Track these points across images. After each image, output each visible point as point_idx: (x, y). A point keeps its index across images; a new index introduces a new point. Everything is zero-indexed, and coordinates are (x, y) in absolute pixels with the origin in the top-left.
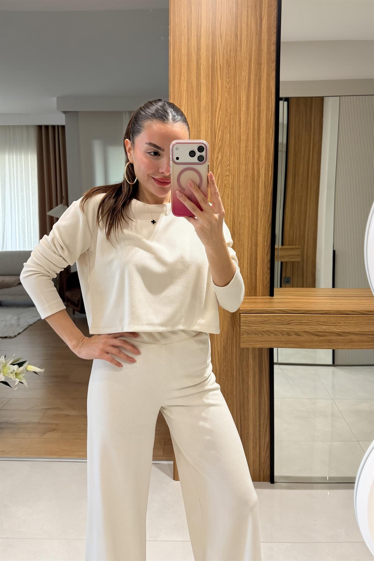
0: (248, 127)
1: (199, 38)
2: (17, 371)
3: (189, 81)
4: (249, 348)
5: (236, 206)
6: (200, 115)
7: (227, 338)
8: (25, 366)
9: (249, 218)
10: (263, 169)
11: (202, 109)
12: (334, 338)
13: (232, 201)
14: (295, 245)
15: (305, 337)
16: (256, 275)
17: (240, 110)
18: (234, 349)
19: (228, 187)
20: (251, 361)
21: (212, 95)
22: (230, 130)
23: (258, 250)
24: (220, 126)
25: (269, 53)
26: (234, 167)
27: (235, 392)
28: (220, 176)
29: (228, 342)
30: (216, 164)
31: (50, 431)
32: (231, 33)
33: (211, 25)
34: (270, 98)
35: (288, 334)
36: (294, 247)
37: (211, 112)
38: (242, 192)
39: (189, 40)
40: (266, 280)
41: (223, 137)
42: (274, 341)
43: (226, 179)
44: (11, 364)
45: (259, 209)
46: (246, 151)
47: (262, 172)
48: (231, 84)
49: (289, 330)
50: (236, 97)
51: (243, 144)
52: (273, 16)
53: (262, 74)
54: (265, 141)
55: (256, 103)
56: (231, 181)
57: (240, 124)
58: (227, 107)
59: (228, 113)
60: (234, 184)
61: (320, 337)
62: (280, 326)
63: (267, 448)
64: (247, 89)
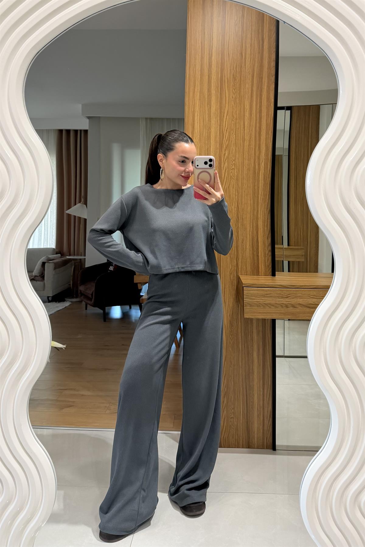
0: (250, 130)
1: (210, 56)
3: (201, 92)
4: (252, 319)
5: (240, 195)
6: (210, 119)
7: (233, 314)
9: (251, 204)
10: (263, 163)
11: (212, 115)
13: (237, 190)
14: (300, 246)
15: (300, 309)
16: (258, 256)
17: (244, 116)
18: (239, 324)
19: (234, 179)
20: (255, 336)
21: (221, 103)
22: (236, 132)
23: (259, 234)
24: (227, 129)
25: (269, 68)
26: (239, 162)
27: (240, 364)
28: (227, 169)
29: (234, 317)
30: (224, 159)
32: (237, 52)
33: (220, 45)
34: (270, 106)
35: (287, 306)
37: (220, 117)
38: (245, 183)
39: (202, 58)
40: (268, 261)
41: (230, 137)
42: (274, 313)
43: (232, 172)
45: (259, 198)
46: (249, 148)
47: (262, 165)
48: (237, 94)
49: (288, 302)
50: (241, 105)
51: (247, 143)
52: (272, 39)
53: (263, 87)
54: (265, 141)
55: (258, 111)
56: (236, 174)
57: (244, 128)
58: (233, 113)
59: (234, 118)
60: (238, 176)
61: (311, 308)
62: (280, 300)
63: (270, 416)
64: (250, 98)
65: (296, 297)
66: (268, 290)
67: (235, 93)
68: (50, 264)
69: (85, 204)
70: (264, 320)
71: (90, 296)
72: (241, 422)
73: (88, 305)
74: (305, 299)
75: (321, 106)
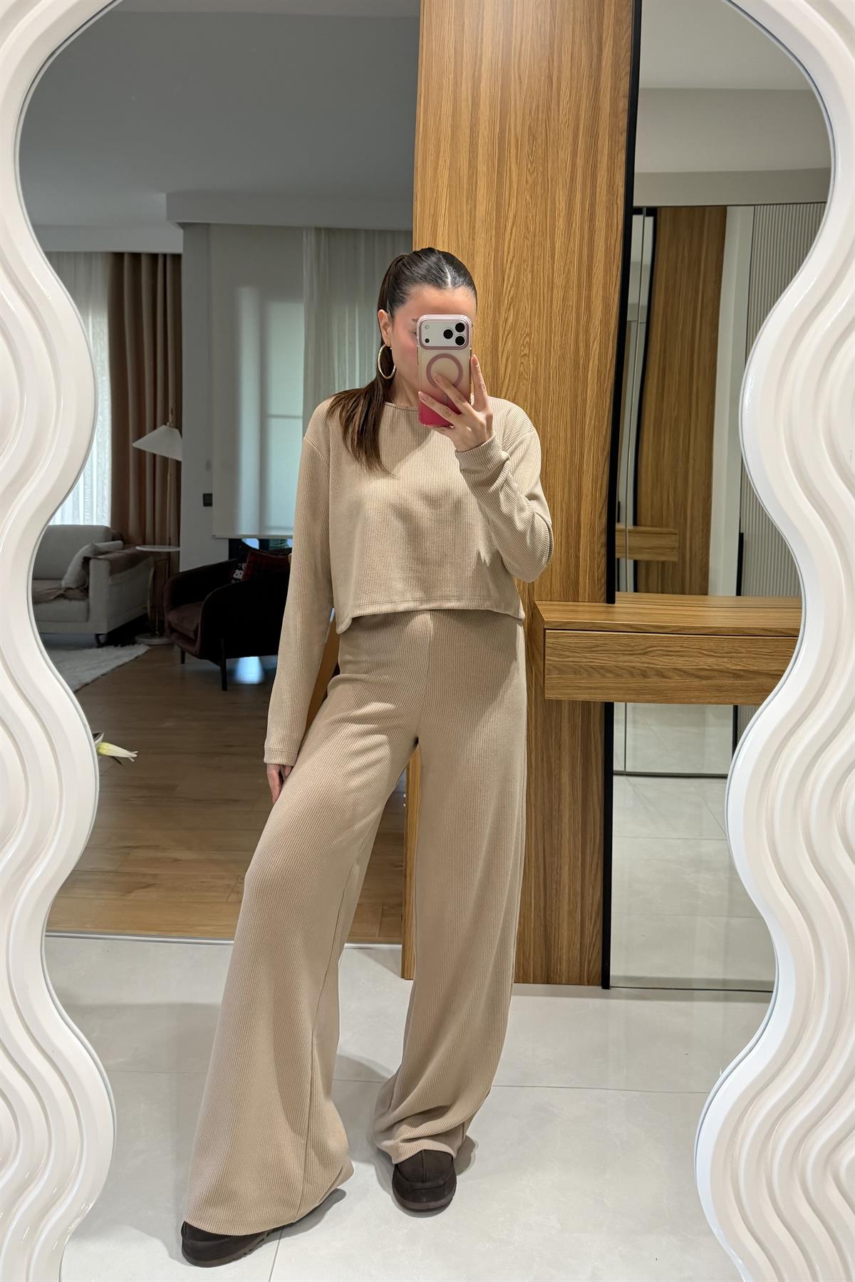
0: (568, 261)
1: (476, 81)
3: (453, 168)
4: (561, 702)
10: (596, 342)
11: (478, 224)
12: (727, 682)
13: (534, 406)
14: (667, 526)
15: (676, 681)
16: (577, 557)
17: (553, 227)
19: (527, 379)
20: (566, 737)
21: (499, 196)
22: (533, 266)
23: (583, 507)
24: (513, 257)
25: (614, 114)
26: (539, 339)
28: (511, 356)
30: (505, 331)
31: (141, 889)
32: (541, 73)
33: (500, 55)
34: (615, 205)
35: (644, 674)
36: (664, 530)
37: (496, 228)
38: (553, 388)
39: (456, 84)
40: (599, 567)
41: (518, 279)
43: (522, 363)
45: (585, 424)
46: (563, 307)
47: (594, 349)
48: (537, 174)
49: (646, 665)
50: (546, 200)
51: (558, 294)
52: (624, 41)
53: (599, 158)
54: (601, 290)
55: (586, 216)
56: (532, 366)
57: (553, 255)
58: (529, 222)
59: (529, 233)
60: (537, 373)
61: (702, 679)
62: (626, 658)
63: (597, 914)
64: (568, 185)
66: (600, 636)
67: (533, 172)
68: (101, 562)
69: (177, 428)
70: (586, 705)
71: (192, 635)
72: (532, 926)
73: (187, 655)
74: (689, 659)
75: (728, 208)
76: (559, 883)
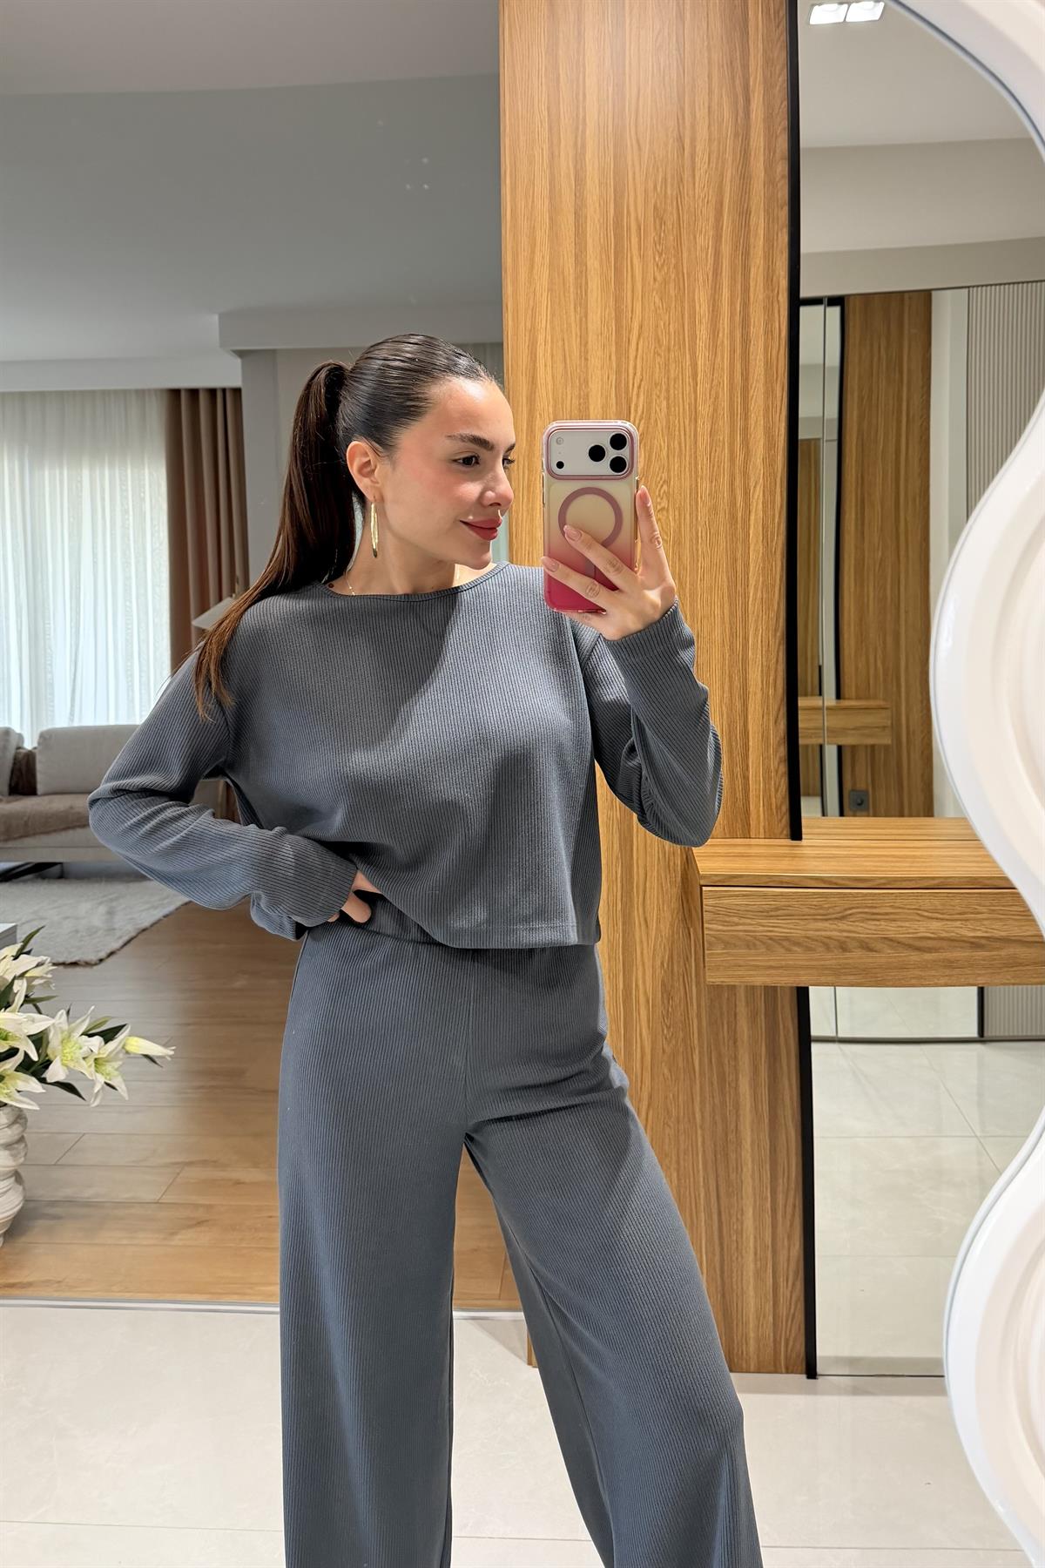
0: (715, 382)
1: (579, 151)
2: (99, 1053)
3: (554, 266)
4: (734, 986)
5: (687, 590)
6: (586, 352)
7: (671, 957)
8: (123, 1040)
9: (723, 622)
10: (758, 488)
11: (592, 338)
15: (888, 955)
16: (746, 778)
17: (693, 337)
18: (692, 992)
20: (743, 1025)
22: (668, 391)
23: (751, 710)
24: (641, 380)
25: (770, 182)
26: (681, 487)
27: (698, 1116)
29: (675, 969)
31: (190, 1227)
32: (667, 136)
33: (610, 115)
34: (775, 304)
35: (844, 947)
36: (872, 703)
37: (616, 344)
38: (703, 552)
39: (553, 157)
40: (777, 791)
41: (649, 409)
42: (802, 967)
44: (84, 1034)
45: (749, 597)
46: (712, 443)
48: (669, 269)
49: (845, 934)
50: (682, 302)
51: (704, 427)
52: (778, 88)
53: (752, 240)
54: (762, 418)
55: (737, 318)
56: (671, 524)
57: (695, 376)
58: (660, 333)
59: (660, 347)
60: (680, 531)
61: (924, 951)
62: (820, 925)
63: (796, 1273)
64: (710, 281)
65: (874, 917)
66: (782, 895)
67: (663, 265)
70: (771, 991)
74: (903, 924)
75: (933, 293)
76: (740, 1233)
